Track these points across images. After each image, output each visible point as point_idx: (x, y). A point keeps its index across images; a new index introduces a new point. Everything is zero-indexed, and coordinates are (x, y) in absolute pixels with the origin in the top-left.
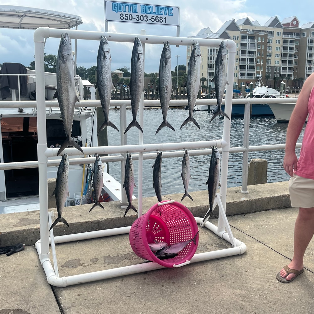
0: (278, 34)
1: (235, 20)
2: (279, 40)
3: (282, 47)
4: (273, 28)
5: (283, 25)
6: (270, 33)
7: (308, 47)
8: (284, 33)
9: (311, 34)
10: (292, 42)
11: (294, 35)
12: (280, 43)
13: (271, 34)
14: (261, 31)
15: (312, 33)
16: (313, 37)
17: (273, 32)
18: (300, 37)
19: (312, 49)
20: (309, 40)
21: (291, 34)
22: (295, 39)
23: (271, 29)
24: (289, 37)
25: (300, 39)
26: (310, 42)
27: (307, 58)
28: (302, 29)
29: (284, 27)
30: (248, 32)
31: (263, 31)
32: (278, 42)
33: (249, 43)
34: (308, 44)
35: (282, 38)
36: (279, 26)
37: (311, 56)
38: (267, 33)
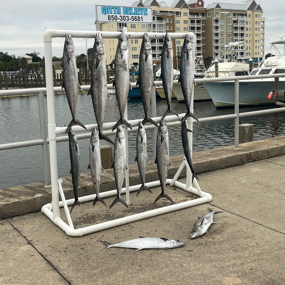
0: (185, 14)
1: (142, 1)
2: (186, 20)
3: (190, 27)
4: (180, 8)
5: (189, 5)
6: (178, 13)
7: (214, 26)
8: (191, 13)
9: (215, 14)
10: (198, 22)
11: (200, 15)
12: (187, 23)
13: (179, 15)
14: (168, 12)
15: (217, 12)
16: (217, 17)
17: (180, 12)
18: (206, 17)
19: (217, 29)
20: (214, 20)
21: (197, 14)
22: (201, 19)
23: (178, 10)
24: (196, 18)
25: (206, 19)
26: (216, 22)
27: (214, 37)
28: (207, 9)
29: (191, 8)
30: (156, 13)
31: (170, 12)
32: (185, 22)
33: (157, 24)
34: (214, 24)
35: (189, 19)
36: (186, 6)
37: (217, 35)
38: (175, 14)
